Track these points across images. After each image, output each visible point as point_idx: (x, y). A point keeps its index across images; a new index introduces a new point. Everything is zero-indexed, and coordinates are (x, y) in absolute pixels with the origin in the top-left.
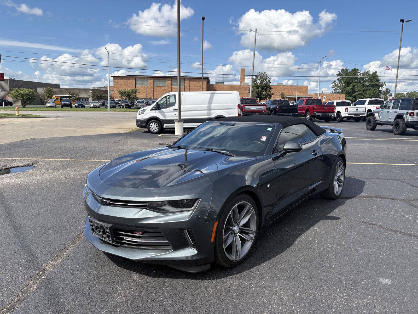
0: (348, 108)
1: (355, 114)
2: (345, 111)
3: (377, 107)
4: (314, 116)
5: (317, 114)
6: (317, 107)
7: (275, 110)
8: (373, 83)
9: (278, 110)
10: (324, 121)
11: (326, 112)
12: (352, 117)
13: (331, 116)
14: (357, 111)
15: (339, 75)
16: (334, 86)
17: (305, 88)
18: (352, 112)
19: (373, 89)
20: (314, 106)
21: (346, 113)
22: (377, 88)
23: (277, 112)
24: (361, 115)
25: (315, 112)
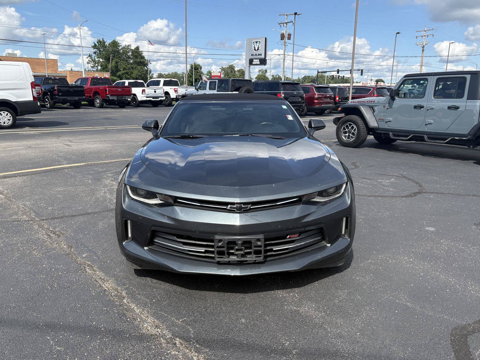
0: (145, 90)
1: (153, 97)
2: (142, 94)
3: (174, 89)
4: (107, 100)
5: (111, 98)
6: (109, 88)
7: (53, 92)
8: (138, 60)
9: (56, 92)
10: (118, 107)
11: (123, 95)
12: (150, 101)
13: (127, 100)
14: (155, 93)
15: (95, 47)
16: (90, 61)
17: (54, 63)
18: (150, 95)
19: (139, 67)
20: (106, 87)
21: (143, 95)
22: (143, 67)
23: (55, 95)
24: (160, 99)
25: (108, 95)
